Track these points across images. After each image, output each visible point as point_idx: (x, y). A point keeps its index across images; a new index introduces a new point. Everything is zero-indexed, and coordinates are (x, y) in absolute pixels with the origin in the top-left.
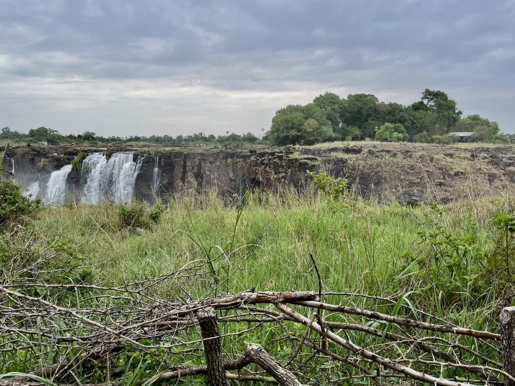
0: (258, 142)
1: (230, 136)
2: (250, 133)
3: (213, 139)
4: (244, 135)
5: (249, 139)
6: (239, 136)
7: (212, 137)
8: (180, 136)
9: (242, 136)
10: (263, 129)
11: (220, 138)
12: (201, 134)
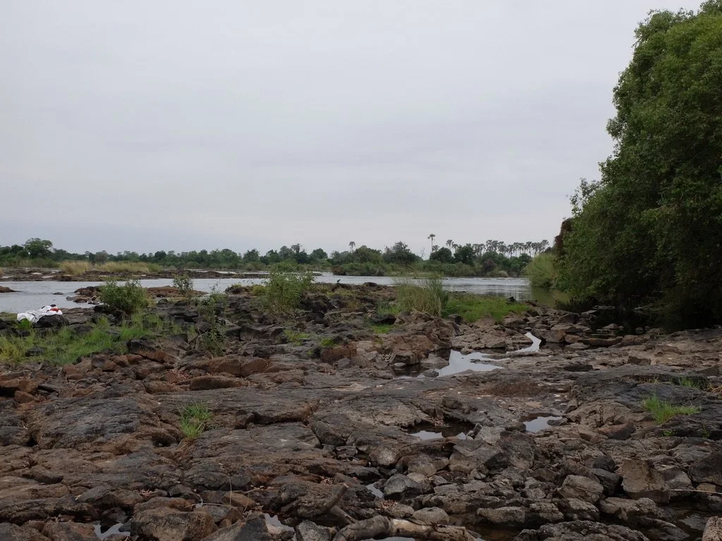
0: (421, 265)
1: (357, 251)
2: (401, 244)
3: (321, 257)
4: (388, 250)
5: (400, 258)
6: (378, 252)
7: (320, 254)
8: (254, 251)
9: (383, 251)
10: (432, 236)
11: (337, 254)
12: (297, 248)
